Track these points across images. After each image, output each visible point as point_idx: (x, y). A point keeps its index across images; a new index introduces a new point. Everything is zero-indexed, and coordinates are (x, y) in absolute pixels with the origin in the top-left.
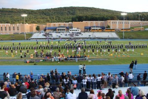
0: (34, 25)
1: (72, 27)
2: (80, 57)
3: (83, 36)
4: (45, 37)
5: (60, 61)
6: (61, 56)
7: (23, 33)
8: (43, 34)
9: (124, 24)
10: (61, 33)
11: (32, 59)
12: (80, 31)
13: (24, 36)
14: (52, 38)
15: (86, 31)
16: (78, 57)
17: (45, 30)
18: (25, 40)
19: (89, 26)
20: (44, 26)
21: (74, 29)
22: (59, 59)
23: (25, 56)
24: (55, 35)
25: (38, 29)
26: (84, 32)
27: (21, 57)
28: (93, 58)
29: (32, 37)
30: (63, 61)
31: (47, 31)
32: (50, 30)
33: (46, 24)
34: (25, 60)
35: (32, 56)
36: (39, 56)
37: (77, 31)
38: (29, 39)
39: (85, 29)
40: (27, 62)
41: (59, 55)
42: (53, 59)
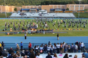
0: (13, 7)
1: (41, 9)
2: (47, 31)
3: (49, 16)
4: (21, 16)
5: (32, 33)
7: (4, 13)
8: (19, 13)
9: (79, 7)
11: (11, 32)
12: (47, 12)
13: (5, 15)
14: (26, 16)
15: (52, 12)
16: (45, 31)
17: (21, 11)
18: (6, 17)
19: (54, 8)
20: (20, 8)
21: (42, 10)
22: (32, 32)
23: (6, 30)
24: (28, 14)
25: (15, 10)
26: (50, 13)
27: (3, 30)
28: (56, 32)
29: (11, 16)
30: (34, 33)
31: (23, 11)
32: (25, 11)
33: (22, 7)
34: (6, 32)
35: (11, 30)
36: (17, 30)
37: (44, 12)
38: (9, 17)
39: (50, 10)
40: (7, 34)
41: (31, 29)
42: (27, 32)
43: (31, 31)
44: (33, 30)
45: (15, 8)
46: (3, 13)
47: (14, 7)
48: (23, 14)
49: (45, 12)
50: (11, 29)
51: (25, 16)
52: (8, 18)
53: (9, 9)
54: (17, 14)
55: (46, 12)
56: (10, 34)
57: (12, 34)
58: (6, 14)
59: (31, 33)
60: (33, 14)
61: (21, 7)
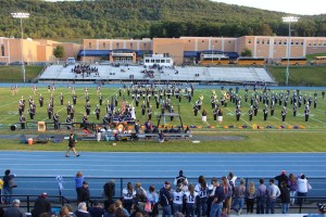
0: (50, 42)
1: (151, 53)
2: (172, 131)
3: (180, 77)
4: (79, 77)
5: (117, 140)
6: (120, 128)
7: (17, 64)
8: (73, 67)
9: (289, 46)
10: (122, 67)
11: (41, 134)
12: (172, 62)
13: (20, 73)
15: (189, 64)
17: (79, 58)
18: (22, 81)
19: (196, 50)
20: (77, 46)
21: (155, 57)
22: (116, 136)
23: (23, 126)
24: (104, 71)
25: (58, 53)
26: (183, 65)
27: (13, 128)
29: (42, 77)
30: (125, 140)
31: (85, 60)
32: (92, 58)
33: (82, 42)
34: (23, 136)
35: (41, 126)
36: (62, 126)
37: (163, 61)
38: (35, 79)
39: (185, 56)
40: (27, 143)
41: (115, 126)
42: (99, 134)
43: (115, 131)
44: (120, 130)
45: (58, 48)
46: (12, 64)
47: (53, 45)
48: (86, 69)
49: (165, 64)
50: (43, 123)
51: (93, 76)
52: (30, 82)
53: (34, 53)
54: (64, 69)
55: (168, 61)
56: (38, 142)
57: (45, 143)
58: (26, 68)
59: (113, 138)
60: (122, 71)
61: (77, 42)
